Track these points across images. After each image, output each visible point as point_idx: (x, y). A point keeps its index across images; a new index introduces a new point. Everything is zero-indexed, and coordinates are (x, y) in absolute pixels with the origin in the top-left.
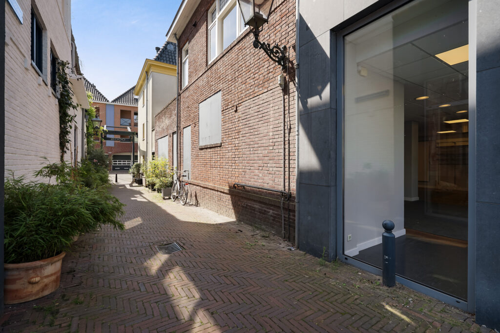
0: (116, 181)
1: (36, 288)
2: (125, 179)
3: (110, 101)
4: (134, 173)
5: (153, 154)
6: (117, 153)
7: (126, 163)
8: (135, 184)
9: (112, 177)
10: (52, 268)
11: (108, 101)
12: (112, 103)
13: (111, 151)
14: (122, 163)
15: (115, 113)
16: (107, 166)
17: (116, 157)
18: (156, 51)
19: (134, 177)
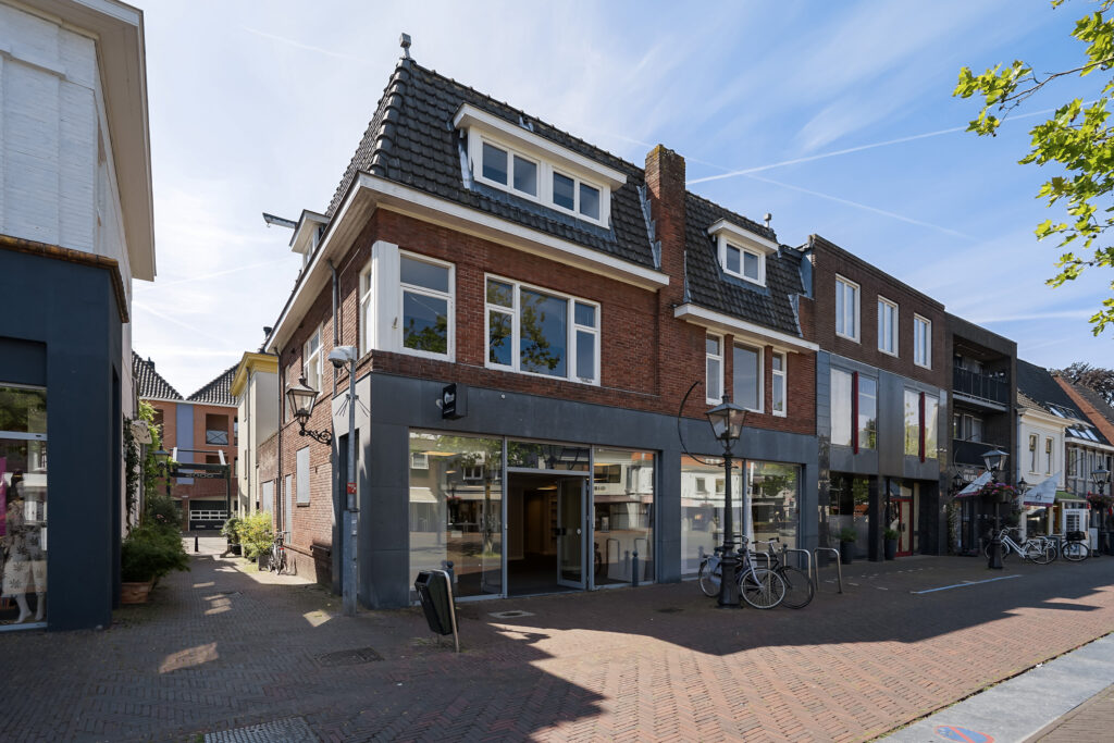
0: (196, 550)
1: (136, 597)
2: (213, 546)
3: (185, 397)
4: (229, 536)
5: (258, 504)
6: (201, 496)
7: (219, 515)
8: (231, 555)
9: (188, 544)
10: (144, 589)
11: (181, 398)
12: (190, 402)
13: (188, 493)
14: (210, 515)
15: (194, 421)
16: (179, 523)
17: (195, 505)
18: (264, 333)
19: (229, 542)
